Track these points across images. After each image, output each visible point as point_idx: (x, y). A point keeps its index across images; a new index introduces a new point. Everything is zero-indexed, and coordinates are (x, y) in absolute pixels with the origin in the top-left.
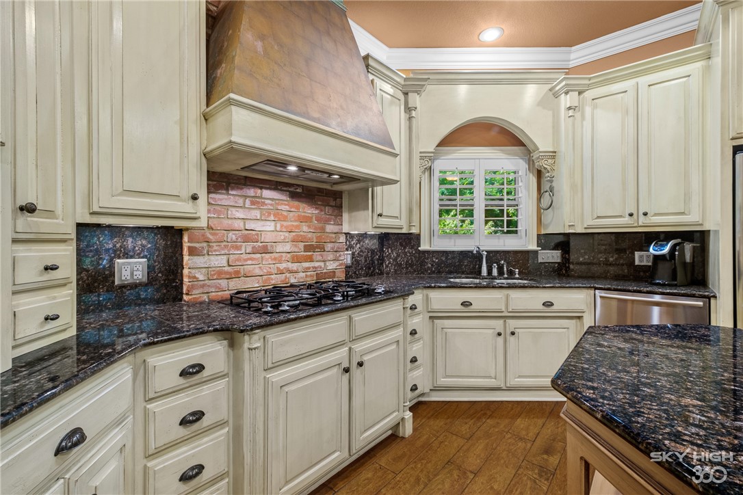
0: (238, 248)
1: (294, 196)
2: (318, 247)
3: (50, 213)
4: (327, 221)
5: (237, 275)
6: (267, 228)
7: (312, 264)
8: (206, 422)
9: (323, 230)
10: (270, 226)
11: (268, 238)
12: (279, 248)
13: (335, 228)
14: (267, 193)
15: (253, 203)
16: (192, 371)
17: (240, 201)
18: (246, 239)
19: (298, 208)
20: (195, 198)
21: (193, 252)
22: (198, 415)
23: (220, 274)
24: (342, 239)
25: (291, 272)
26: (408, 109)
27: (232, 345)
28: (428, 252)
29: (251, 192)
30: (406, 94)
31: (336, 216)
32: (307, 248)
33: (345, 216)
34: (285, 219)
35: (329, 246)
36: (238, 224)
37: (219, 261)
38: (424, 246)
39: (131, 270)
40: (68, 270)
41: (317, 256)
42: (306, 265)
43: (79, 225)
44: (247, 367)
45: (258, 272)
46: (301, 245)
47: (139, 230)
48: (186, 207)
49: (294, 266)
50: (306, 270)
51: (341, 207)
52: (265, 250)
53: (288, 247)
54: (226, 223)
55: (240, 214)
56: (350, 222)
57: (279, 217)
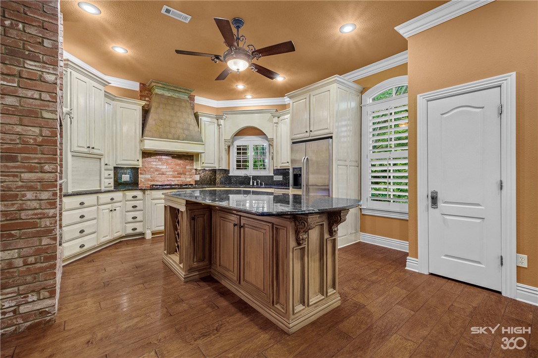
0: (154, 173)
1: (173, 157)
2: (183, 173)
3: (109, 165)
4: (187, 165)
5: (154, 181)
6: (164, 168)
7: (181, 179)
8: (137, 208)
9: (185, 168)
10: (165, 167)
11: (164, 170)
12: (168, 173)
13: (191, 167)
14: (163, 157)
15: (159, 160)
16: (134, 197)
17: (155, 160)
18: (157, 171)
19: (175, 161)
20: (138, 160)
21: (141, 174)
22: (136, 207)
23: (148, 180)
24: (194, 171)
25: (172, 181)
26: (219, 125)
27: (144, 193)
28: (232, 176)
29: (158, 157)
30: (218, 120)
31: (191, 163)
32: (178, 174)
33: (195, 163)
34: (170, 165)
35: (187, 173)
36: (154, 166)
37: (148, 176)
38: (231, 174)
39: (126, 178)
40: (112, 176)
41: (182, 176)
42: (179, 179)
43: (114, 167)
44: (146, 198)
45: (160, 180)
46: (176, 173)
47: (128, 168)
48: (136, 163)
49: (174, 179)
50: (178, 181)
51: (193, 160)
52: (163, 174)
53: (171, 173)
54: (150, 166)
55: (155, 163)
56: (196, 165)
57: (168, 164)
